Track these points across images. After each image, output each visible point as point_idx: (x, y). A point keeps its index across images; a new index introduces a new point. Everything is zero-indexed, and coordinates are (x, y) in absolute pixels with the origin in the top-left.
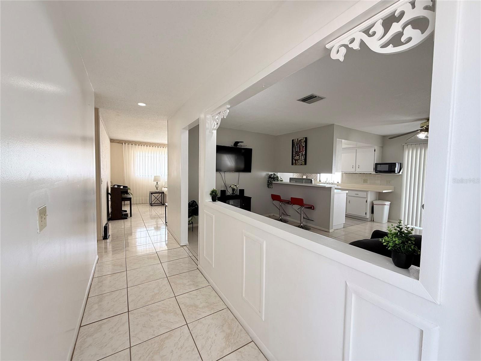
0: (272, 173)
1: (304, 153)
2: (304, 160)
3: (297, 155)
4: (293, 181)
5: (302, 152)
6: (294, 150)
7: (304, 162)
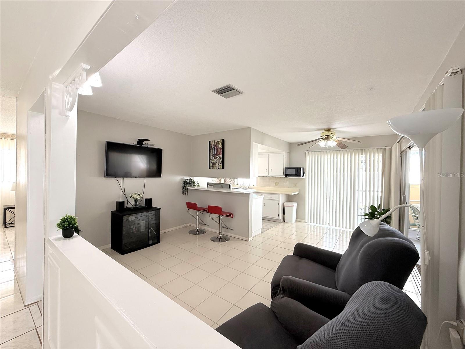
0: (188, 178)
1: (221, 156)
2: (221, 164)
3: (215, 158)
4: (211, 186)
5: (219, 155)
6: (211, 152)
7: (222, 166)
